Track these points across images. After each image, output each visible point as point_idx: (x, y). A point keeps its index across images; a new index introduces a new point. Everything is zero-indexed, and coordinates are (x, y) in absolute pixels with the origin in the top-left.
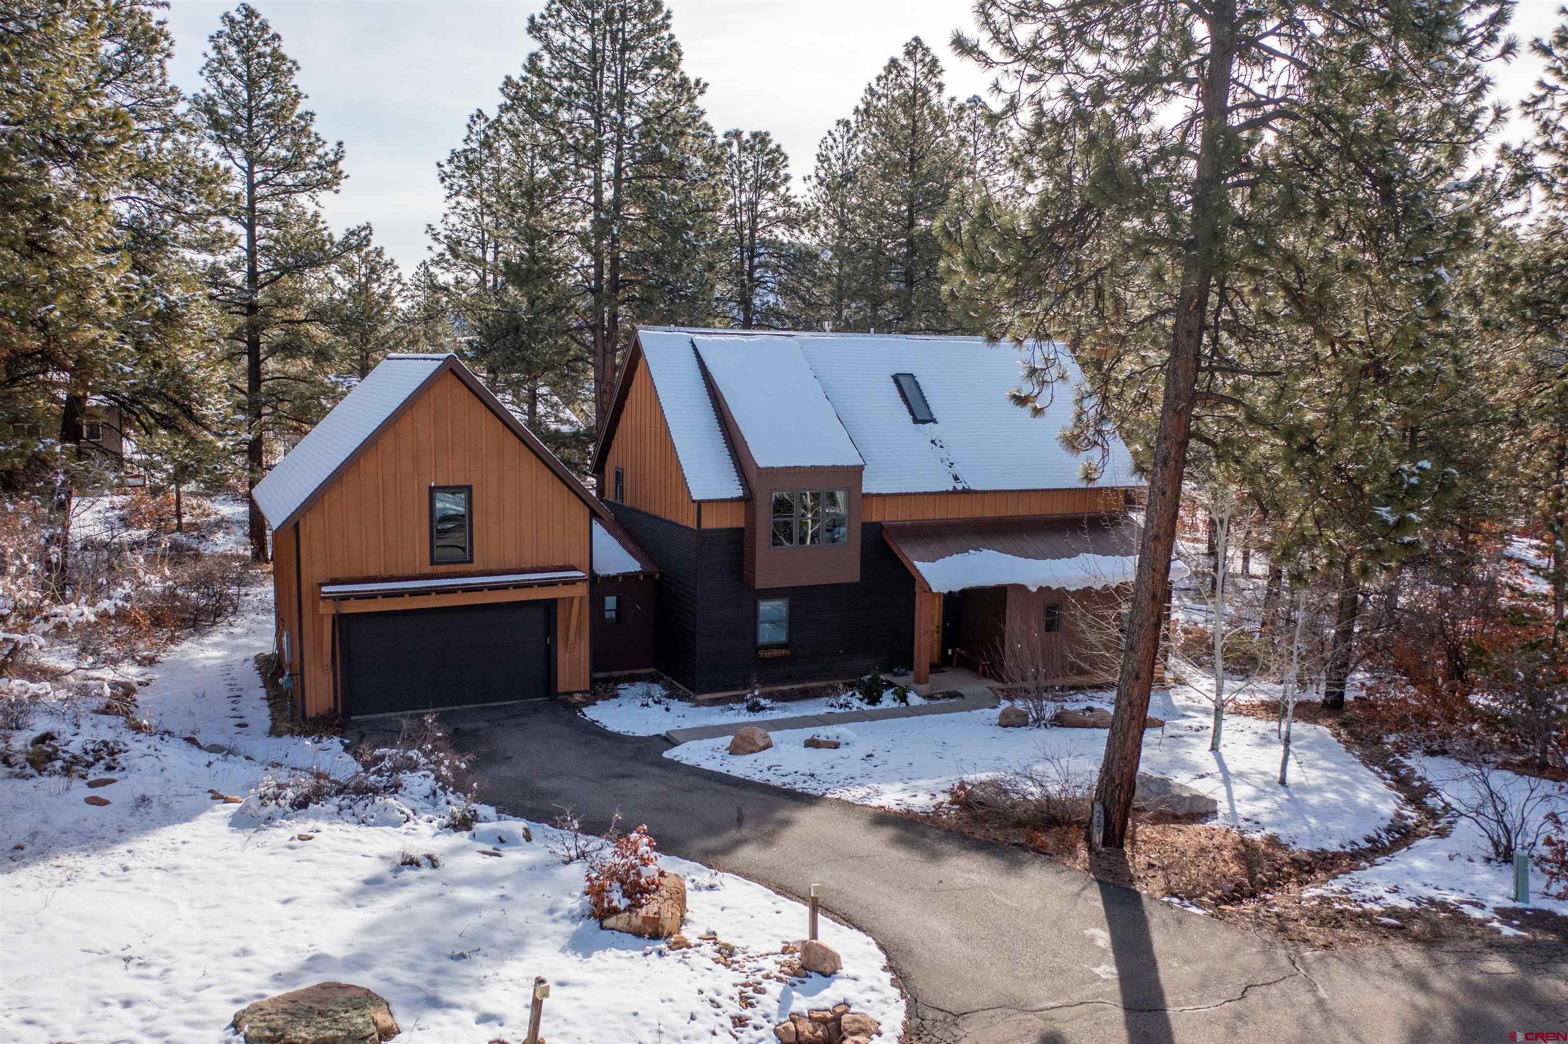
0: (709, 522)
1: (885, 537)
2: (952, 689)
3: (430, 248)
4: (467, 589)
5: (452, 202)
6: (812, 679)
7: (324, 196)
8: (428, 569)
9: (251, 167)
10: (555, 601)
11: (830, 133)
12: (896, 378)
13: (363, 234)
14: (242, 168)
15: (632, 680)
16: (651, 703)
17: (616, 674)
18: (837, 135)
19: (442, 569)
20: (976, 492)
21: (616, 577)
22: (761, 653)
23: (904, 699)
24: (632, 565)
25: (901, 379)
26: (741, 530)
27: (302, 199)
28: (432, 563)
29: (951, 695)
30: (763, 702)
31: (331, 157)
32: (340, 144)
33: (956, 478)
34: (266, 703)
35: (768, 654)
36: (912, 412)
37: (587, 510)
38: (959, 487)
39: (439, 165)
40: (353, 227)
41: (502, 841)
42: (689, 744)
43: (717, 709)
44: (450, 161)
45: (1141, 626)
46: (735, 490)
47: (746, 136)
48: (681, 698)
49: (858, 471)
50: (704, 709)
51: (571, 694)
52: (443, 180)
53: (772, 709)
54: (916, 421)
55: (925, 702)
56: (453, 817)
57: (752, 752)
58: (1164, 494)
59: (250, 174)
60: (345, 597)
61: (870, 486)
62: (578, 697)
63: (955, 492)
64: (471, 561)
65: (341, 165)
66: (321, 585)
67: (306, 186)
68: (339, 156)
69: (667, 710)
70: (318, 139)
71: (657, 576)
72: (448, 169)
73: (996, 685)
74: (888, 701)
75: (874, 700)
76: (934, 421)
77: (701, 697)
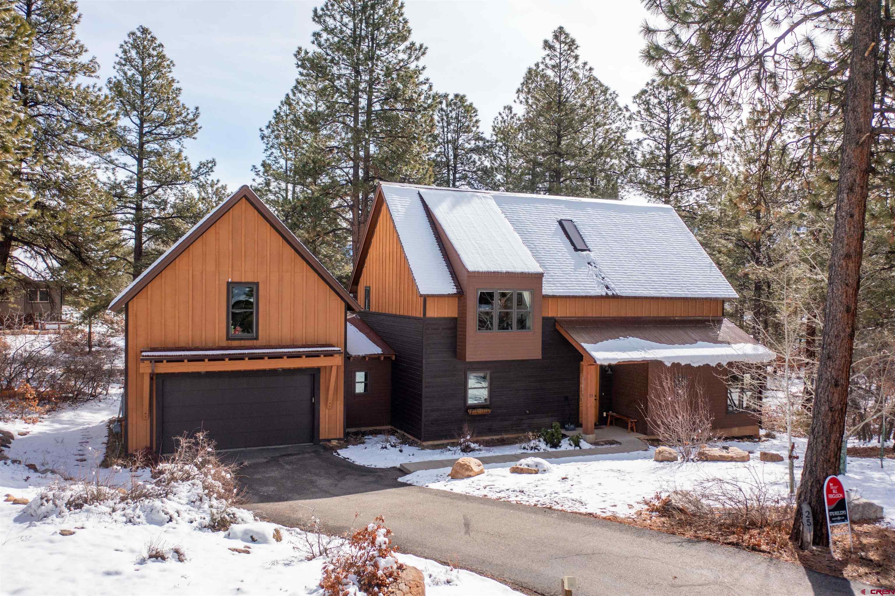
0: (433, 312)
1: (558, 327)
2: (611, 438)
3: (254, 180)
4: (253, 357)
5: (269, 153)
6: (507, 431)
7: (187, 141)
8: (224, 343)
9: (142, 123)
10: (318, 370)
11: (500, 114)
12: (560, 223)
13: (210, 165)
14: (137, 125)
15: (375, 433)
16: (389, 446)
17: (363, 429)
18: (504, 115)
19: (235, 343)
20: (621, 297)
21: (364, 357)
22: (470, 411)
23: (577, 444)
24: (375, 350)
25: (563, 222)
26: (455, 319)
27: (173, 144)
28: (228, 339)
29: (612, 443)
30: (472, 445)
31: (191, 116)
32: (197, 108)
33: (607, 288)
34: (105, 446)
35: (474, 412)
36: (572, 244)
37: (343, 304)
38: (610, 293)
39: (261, 130)
40: (204, 161)
41: (253, 540)
42: (419, 472)
43: (438, 451)
44: (268, 127)
45: (836, 336)
46: (450, 289)
47: (451, 97)
48: (411, 445)
49: (539, 277)
50: (428, 451)
51: (329, 440)
52: (263, 138)
53: (480, 450)
54: (576, 249)
55: (593, 447)
56: (213, 520)
57: (470, 476)
58: (852, 216)
59: (141, 127)
60: (159, 360)
61: (547, 289)
62: (334, 443)
63: (607, 296)
64: (257, 338)
65: (197, 121)
66: (142, 352)
67: (174, 135)
68: (196, 115)
69: (401, 451)
70: (185, 108)
71: (394, 358)
72: (266, 132)
73: (642, 436)
74: (565, 445)
75: (555, 445)
76: (589, 250)
77: (425, 444)
